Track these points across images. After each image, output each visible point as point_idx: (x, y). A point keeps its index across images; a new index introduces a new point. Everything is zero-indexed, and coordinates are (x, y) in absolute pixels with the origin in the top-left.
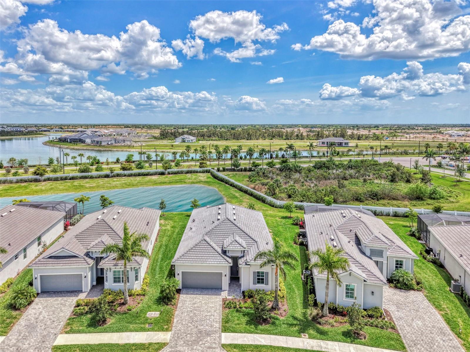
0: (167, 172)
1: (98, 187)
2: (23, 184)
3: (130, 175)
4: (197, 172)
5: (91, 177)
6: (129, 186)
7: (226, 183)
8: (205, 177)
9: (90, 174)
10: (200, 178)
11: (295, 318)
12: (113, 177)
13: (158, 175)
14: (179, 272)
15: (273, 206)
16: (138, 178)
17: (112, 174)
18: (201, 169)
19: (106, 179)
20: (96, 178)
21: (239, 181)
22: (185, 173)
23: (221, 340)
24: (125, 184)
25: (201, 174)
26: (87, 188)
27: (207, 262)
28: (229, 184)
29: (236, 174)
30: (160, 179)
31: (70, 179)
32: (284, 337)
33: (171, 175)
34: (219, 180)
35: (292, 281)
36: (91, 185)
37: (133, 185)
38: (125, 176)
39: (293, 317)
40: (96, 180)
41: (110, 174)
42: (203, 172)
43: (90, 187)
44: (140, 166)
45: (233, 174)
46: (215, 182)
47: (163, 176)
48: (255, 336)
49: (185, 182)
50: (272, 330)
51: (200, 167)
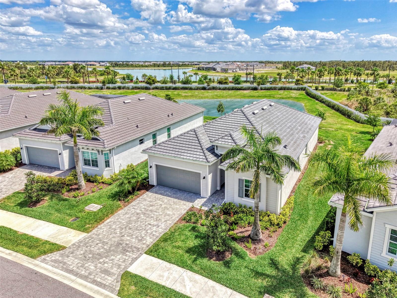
0: (259, 88)
1: (192, 96)
2: (136, 91)
3: (224, 89)
4: (291, 89)
5: (191, 89)
6: (219, 97)
7: (317, 99)
8: (298, 94)
9: (190, 86)
10: (291, 94)
11: (274, 264)
12: (209, 89)
13: (251, 90)
14: (151, 165)
15: (358, 122)
16: (230, 92)
17: (209, 87)
18: (296, 87)
19: (202, 91)
20: (195, 89)
21: (335, 99)
22: (279, 90)
23: (131, 264)
24: (216, 95)
25: (295, 92)
26: (183, 96)
27: (182, 157)
28: (319, 101)
29: (335, 93)
30: (250, 94)
31: (173, 89)
32: (229, 291)
33: (263, 91)
34: (311, 97)
35: (314, 204)
36: (187, 95)
37: (222, 97)
38: (220, 89)
39: (272, 260)
40: (194, 91)
41: (207, 87)
42: (298, 89)
43: (186, 96)
44: (237, 82)
45: (332, 93)
46: (305, 99)
47: (255, 91)
48: (184, 274)
49: (274, 97)
50: (218, 272)
51: (296, 84)
